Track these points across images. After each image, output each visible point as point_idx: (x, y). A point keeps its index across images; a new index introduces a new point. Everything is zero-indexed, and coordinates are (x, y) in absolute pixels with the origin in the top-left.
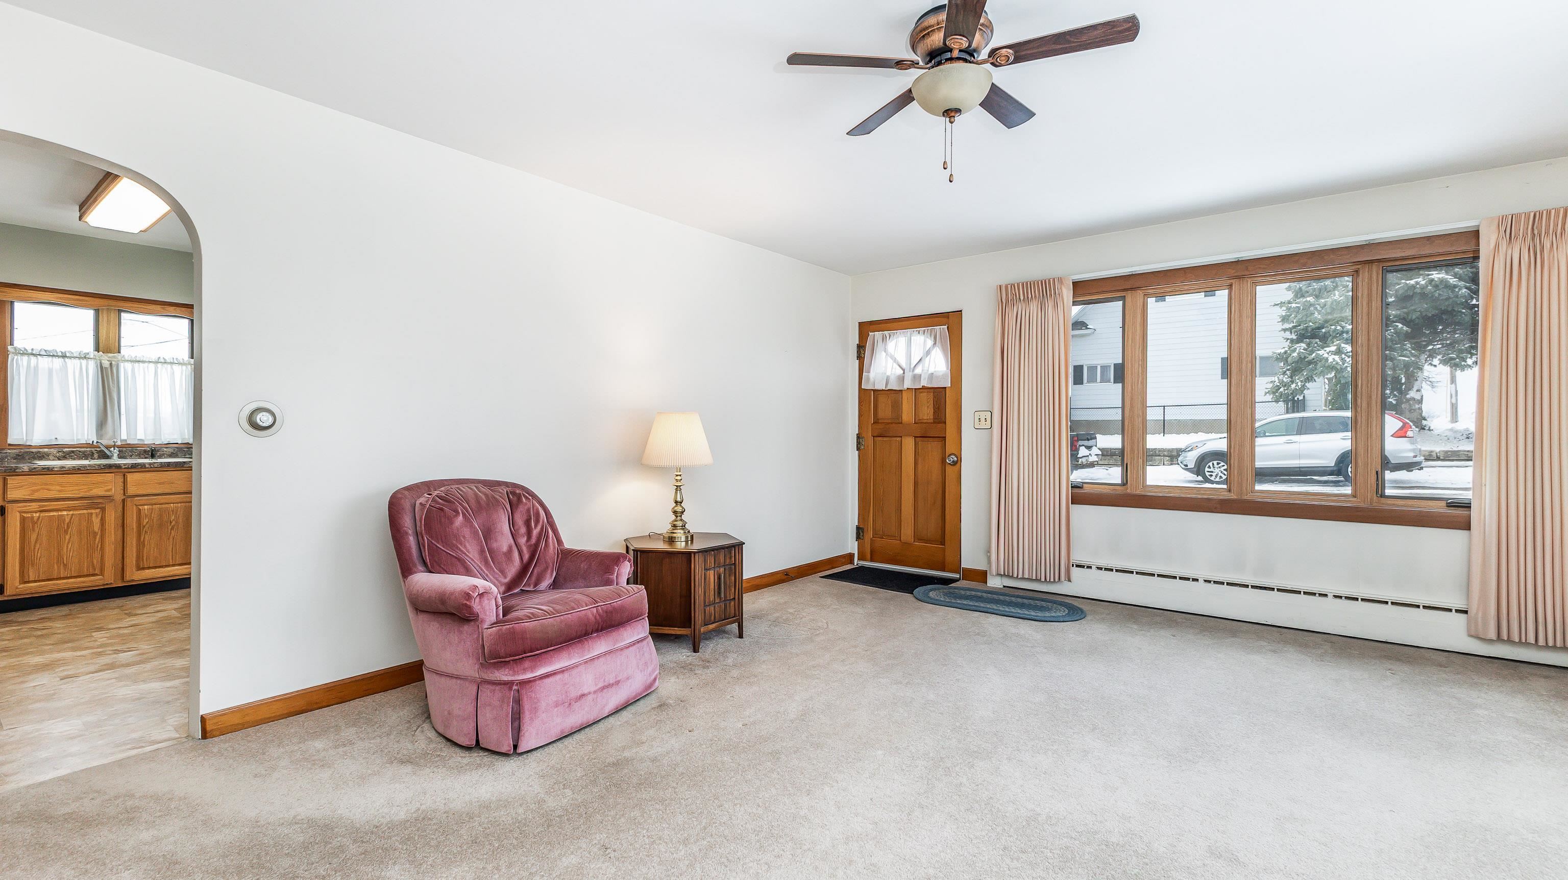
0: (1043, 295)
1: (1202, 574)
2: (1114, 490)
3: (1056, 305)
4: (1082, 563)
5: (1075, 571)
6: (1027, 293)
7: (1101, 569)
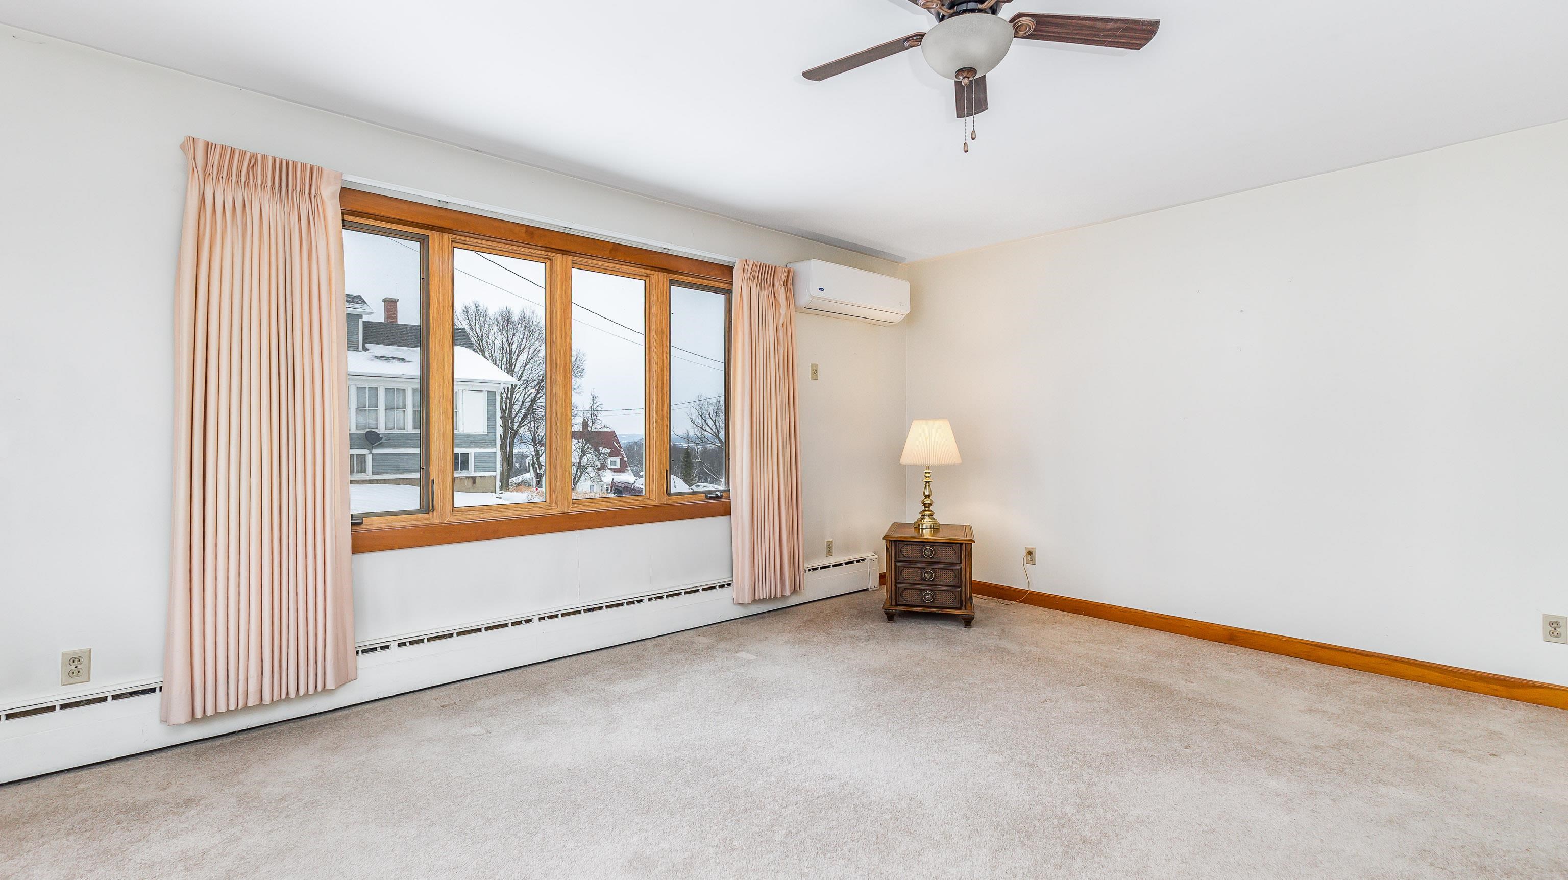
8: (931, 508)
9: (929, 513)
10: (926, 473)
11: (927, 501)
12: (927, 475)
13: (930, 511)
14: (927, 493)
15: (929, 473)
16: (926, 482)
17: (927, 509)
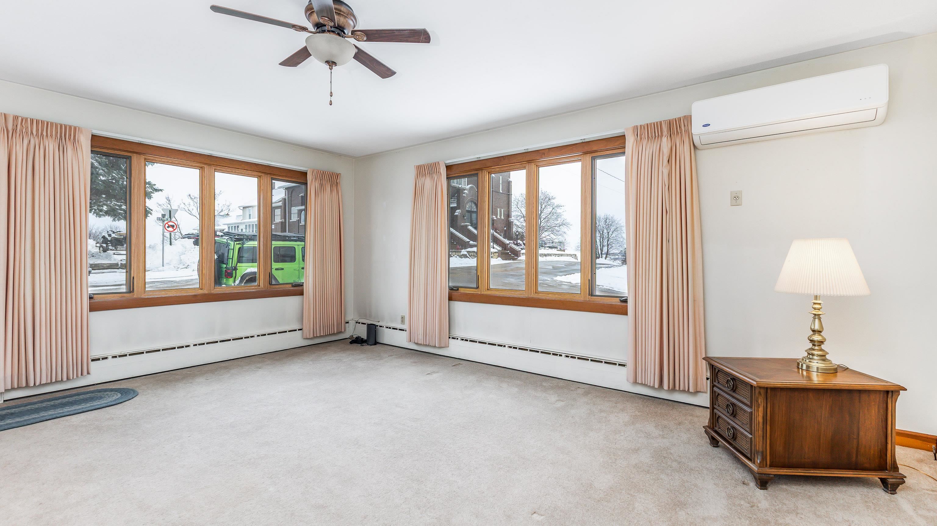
0: (61, 136)
1: (191, 342)
2: (122, 296)
3: (75, 149)
4: (97, 357)
5: (93, 365)
6: (42, 130)
7: (116, 357)
8: (823, 347)
9: (820, 353)
10: (815, 303)
11: (817, 338)
12: (817, 306)
13: (821, 350)
14: (817, 327)
15: (820, 304)
16: (815, 315)
17: (816, 348)
